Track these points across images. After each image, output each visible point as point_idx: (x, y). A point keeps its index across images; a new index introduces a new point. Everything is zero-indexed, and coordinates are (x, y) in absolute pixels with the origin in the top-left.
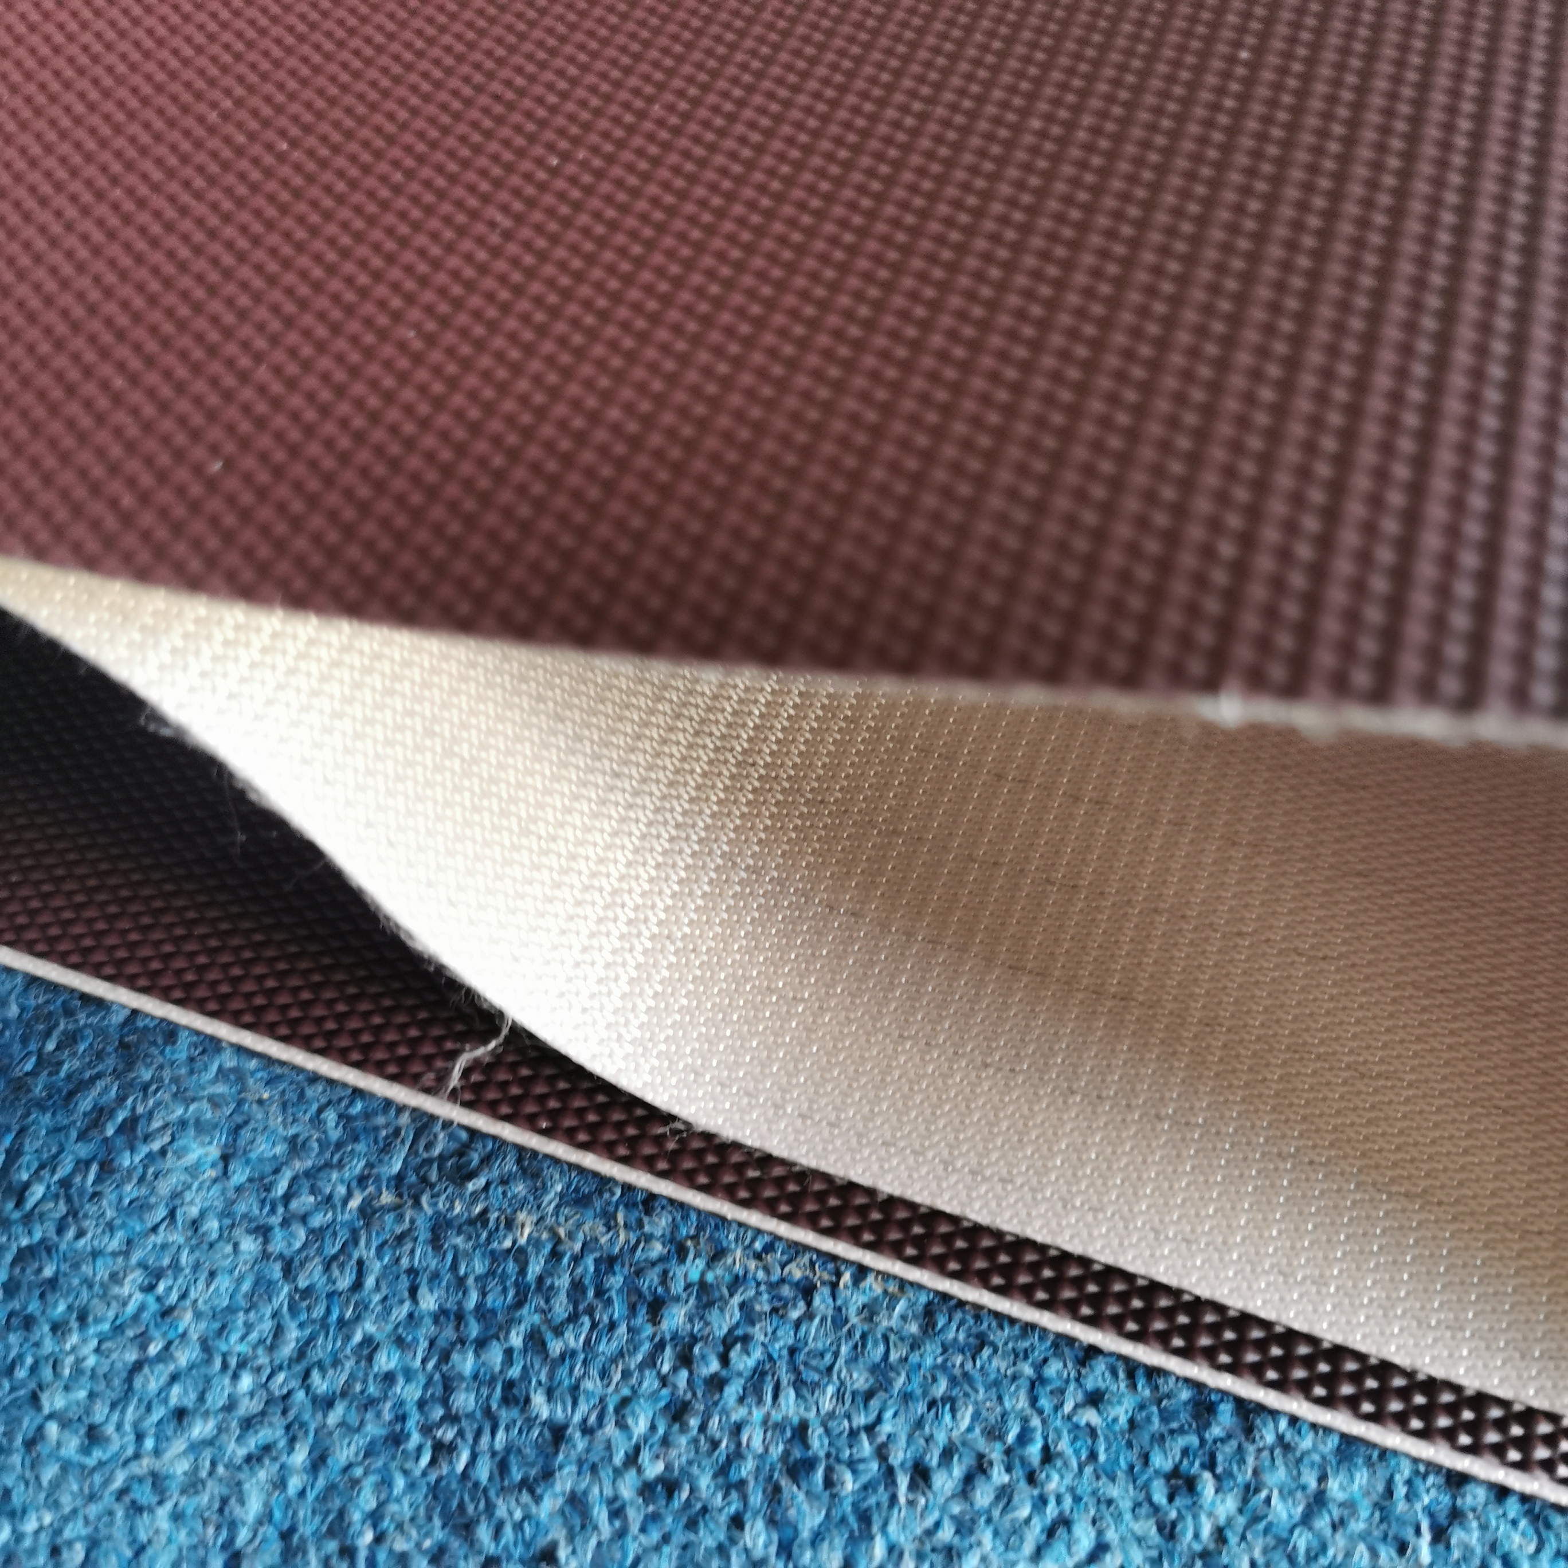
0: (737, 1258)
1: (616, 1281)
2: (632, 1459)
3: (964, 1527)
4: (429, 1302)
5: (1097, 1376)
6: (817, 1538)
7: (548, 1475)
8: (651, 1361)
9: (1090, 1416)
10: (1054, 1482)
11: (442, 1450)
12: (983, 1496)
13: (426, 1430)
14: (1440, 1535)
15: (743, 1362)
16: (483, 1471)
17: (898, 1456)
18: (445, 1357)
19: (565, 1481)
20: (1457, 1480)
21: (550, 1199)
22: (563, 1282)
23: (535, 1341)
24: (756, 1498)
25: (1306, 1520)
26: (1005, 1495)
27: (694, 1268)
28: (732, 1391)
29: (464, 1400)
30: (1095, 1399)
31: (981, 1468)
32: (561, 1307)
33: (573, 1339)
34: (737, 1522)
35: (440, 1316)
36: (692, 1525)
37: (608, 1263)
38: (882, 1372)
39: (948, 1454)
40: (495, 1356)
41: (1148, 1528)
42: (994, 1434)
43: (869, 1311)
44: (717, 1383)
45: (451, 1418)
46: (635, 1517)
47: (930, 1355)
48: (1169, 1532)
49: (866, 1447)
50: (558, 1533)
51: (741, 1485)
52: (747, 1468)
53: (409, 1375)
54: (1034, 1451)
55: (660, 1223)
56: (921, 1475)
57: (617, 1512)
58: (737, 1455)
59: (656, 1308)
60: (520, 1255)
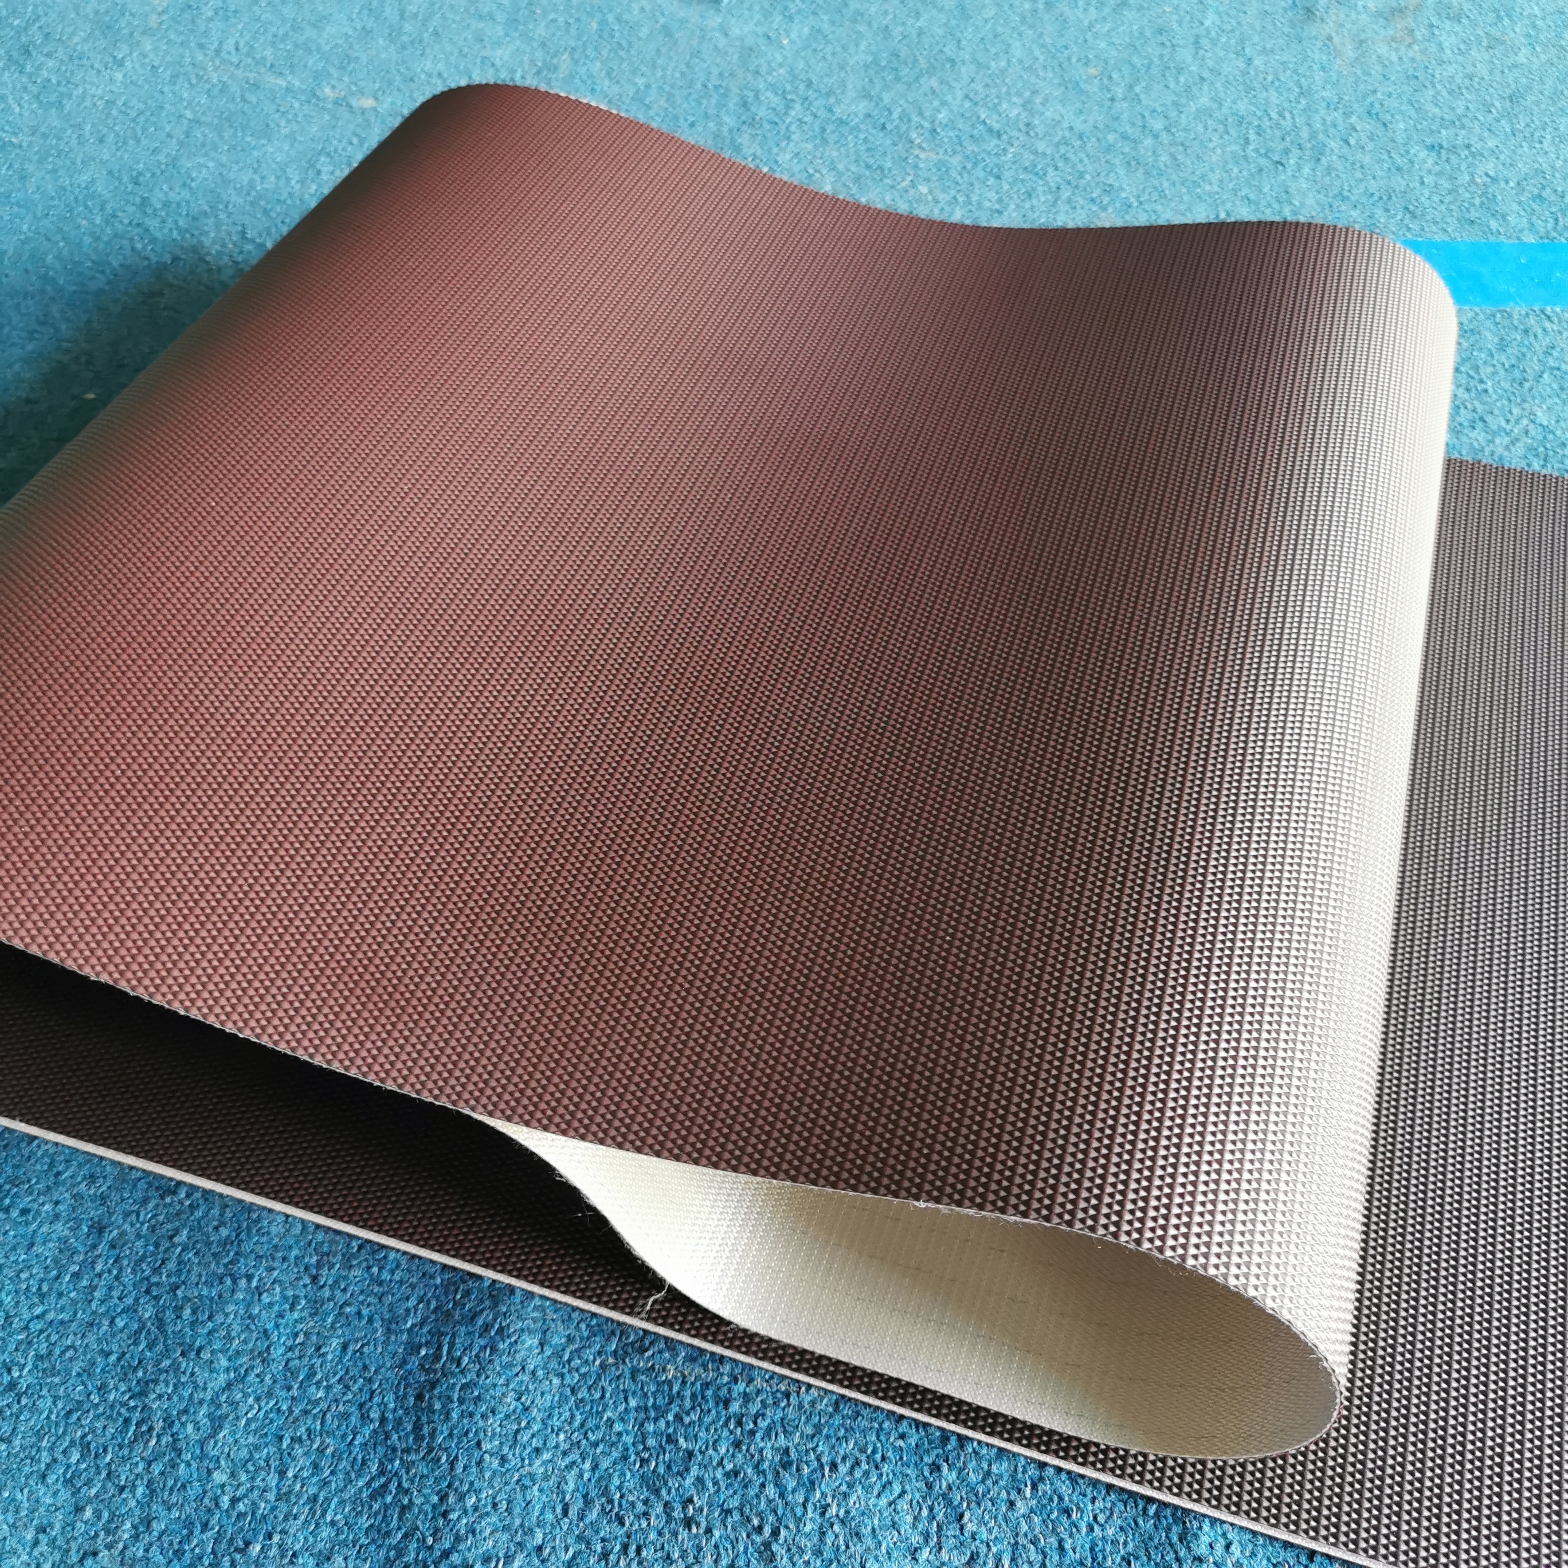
0: (758, 1382)
1: (709, 1393)
2: (721, 1463)
3: (850, 1486)
4: (633, 1403)
5: (904, 1427)
6: (794, 1491)
7: (687, 1470)
8: (726, 1424)
9: (900, 1443)
10: (885, 1468)
11: (644, 1462)
12: (858, 1474)
13: (637, 1454)
14: (1034, 1487)
15: (763, 1424)
16: (661, 1470)
17: (825, 1459)
18: (642, 1425)
19: (695, 1471)
20: (1043, 1465)
21: (680, 1359)
22: (688, 1393)
23: (678, 1418)
24: (770, 1477)
25: (983, 1481)
26: (866, 1474)
27: (741, 1387)
28: (758, 1436)
29: (651, 1442)
30: (902, 1436)
31: (857, 1463)
32: (688, 1403)
33: (694, 1416)
34: (763, 1485)
35: (637, 1409)
36: (746, 1487)
37: (706, 1385)
38: (818, 1428)
39: (844, 1459)
40: (662, 1424)
41: (921, 1485)
42: (863, 1450)
43: (813, 1403)
44: (752, 1433)
45: (646, 1449)
46: (723, 1485)
47: (837, 1420)
48: (930, 1486)
49: (812, 1456)
50: (693, 1491)
51: (764, 1472)
52: (766, 1465)
53: (627, 1433)
54: (878, 1457)
55: (726, 1368)
56: (834, 1466)
57: (716, 1483)
58: (762, 1460)
59: (727, 1403)
60: (670, 1383)
